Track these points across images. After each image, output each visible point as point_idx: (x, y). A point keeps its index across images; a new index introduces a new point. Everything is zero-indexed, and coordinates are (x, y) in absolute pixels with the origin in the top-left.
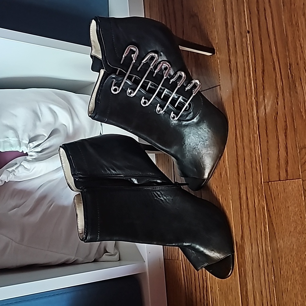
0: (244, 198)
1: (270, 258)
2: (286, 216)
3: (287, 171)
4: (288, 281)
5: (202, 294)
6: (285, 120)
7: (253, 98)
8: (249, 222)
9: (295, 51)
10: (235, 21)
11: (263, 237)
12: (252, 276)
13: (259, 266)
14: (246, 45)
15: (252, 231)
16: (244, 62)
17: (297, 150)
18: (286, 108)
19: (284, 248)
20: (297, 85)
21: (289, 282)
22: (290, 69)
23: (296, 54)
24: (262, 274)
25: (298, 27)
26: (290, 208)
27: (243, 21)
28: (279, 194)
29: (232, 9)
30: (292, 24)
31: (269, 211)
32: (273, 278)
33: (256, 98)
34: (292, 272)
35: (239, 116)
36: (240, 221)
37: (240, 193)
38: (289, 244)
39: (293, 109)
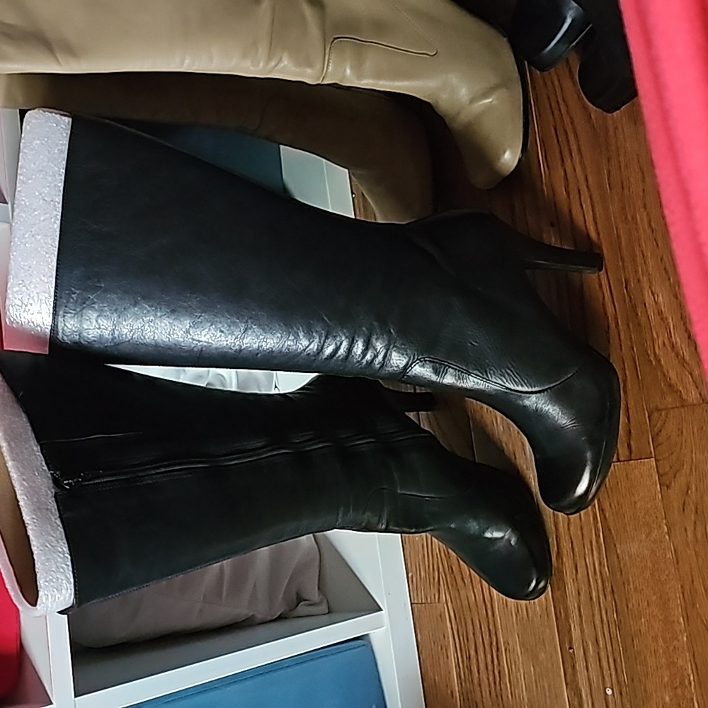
1: (608, 585)
2: (632, 517)
3: (629, 446)
4: (641, 619)
5: (489, 657)
6: (623, 367)
8: (569, 529)
9: (634, 260)
11: (595, 552)
12: (578, 617)
13: (591, 598)
15: (575, 544)
17: (645, 414)
18: (623, 348)
19: (630, 568)
20: (640, 314)
21: (643, 620)
22: (626, 288)
23: (635, 266)
24: (596, 612)
25: (637, 224)
26: (639, 503)
28: (620, 484)
30: (626, 218)
31: (602, 510)
32: (615, 616)
34: (646, 604)
38: (639, 560)
39: (635, 349)
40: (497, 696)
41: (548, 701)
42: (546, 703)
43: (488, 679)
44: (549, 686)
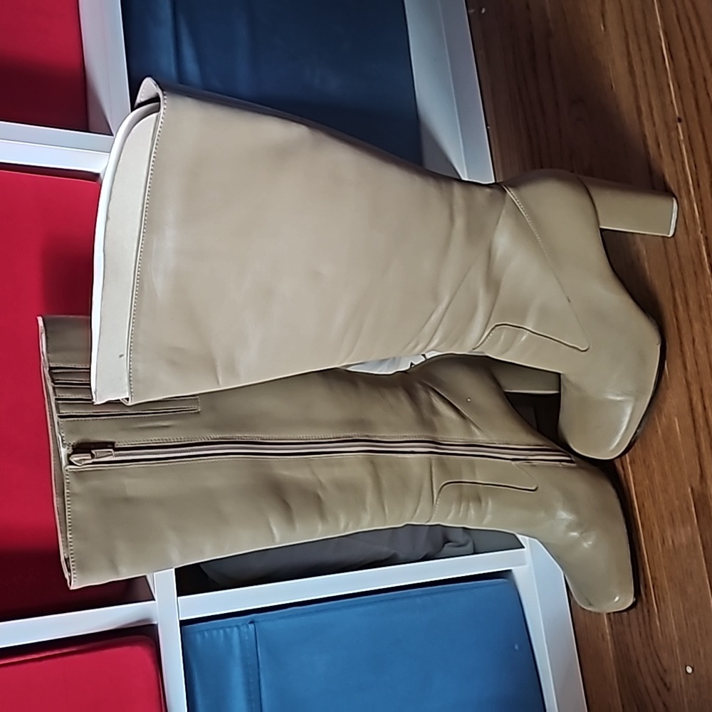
0: (699, 408)
7: (699, 232)
10: (653, 103)
14: (677, 142)
16: (676, 172)
27: (668, 102)
29: (646, 83)
33: (704, 232)
35: (676, 266)
36: (696, 450)
37: (691, 400)
40: (647, 637)
41: (699, 638)
42: (697, 640)
43: (638, 619)
44: (699, 622)
